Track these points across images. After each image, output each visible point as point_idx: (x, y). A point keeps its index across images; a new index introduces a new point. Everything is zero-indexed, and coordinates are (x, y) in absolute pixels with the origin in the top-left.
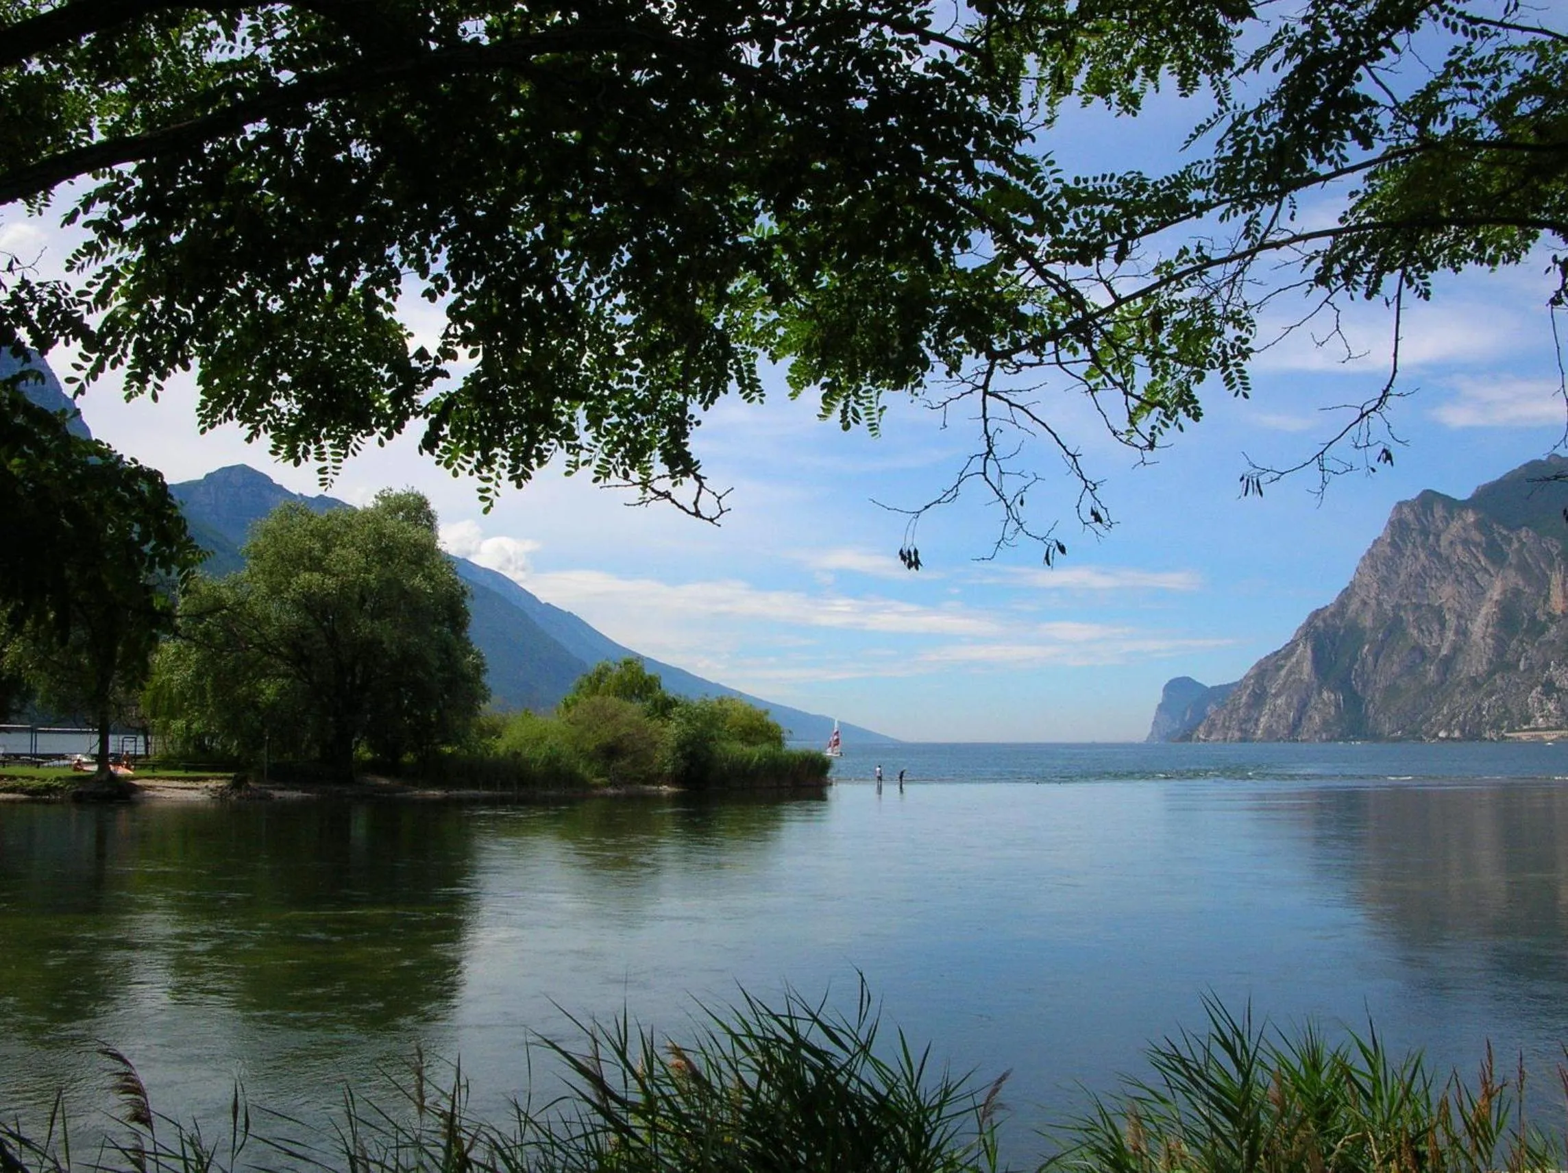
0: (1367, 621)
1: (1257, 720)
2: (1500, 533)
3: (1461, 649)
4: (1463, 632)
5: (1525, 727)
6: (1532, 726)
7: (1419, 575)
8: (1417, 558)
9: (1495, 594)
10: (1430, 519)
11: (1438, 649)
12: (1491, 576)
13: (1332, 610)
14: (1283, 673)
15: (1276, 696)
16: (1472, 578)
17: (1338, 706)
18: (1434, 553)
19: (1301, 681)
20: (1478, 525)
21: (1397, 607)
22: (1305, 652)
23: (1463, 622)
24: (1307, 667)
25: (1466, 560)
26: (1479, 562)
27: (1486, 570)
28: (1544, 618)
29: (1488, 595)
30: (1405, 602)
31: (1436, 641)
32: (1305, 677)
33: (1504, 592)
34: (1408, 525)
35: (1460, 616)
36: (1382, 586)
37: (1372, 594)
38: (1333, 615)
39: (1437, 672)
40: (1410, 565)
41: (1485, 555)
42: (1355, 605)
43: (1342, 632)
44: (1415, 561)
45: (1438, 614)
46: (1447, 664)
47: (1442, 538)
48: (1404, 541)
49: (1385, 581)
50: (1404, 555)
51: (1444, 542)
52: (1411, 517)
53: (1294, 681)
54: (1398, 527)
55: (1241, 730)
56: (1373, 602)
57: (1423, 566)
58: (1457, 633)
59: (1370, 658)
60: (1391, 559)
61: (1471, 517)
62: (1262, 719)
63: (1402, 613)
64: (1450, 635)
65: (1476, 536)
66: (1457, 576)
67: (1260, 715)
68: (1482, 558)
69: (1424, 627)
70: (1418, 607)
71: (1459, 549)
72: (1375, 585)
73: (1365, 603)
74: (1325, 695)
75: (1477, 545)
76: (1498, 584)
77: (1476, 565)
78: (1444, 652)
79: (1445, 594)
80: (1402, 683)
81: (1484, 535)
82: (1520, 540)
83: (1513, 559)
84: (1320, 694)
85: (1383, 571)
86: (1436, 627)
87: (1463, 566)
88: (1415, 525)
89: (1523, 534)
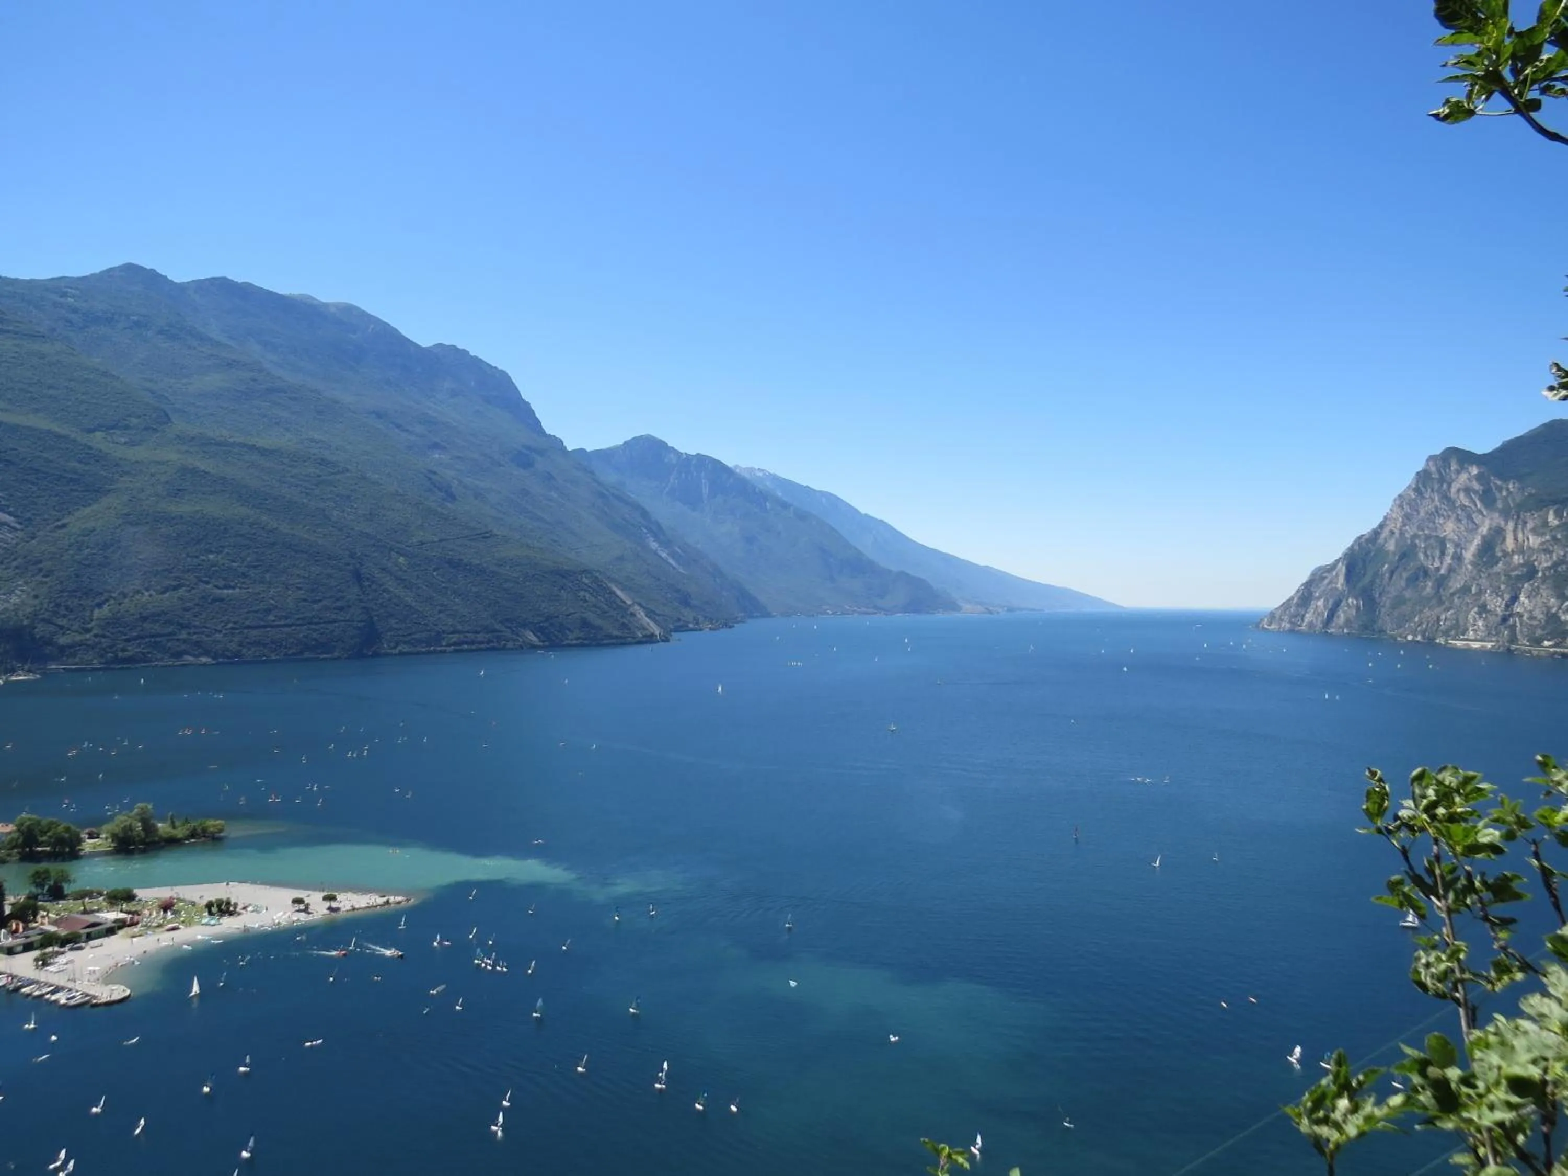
0: (1391, 546)
1: (1303, 616)
2: (1495, 484)
3: (1454, 571)
4: (1458, 558)
5: (1462, 637)
6: (1466, 637)
7: (1432, 513)
8: (1433, 500)
9: (1484, 530)
10: (1448, 471)
11: (1438, 569)
12: (1484, 516)
13: (1367, 537)
14: (1326, 581)
15: (1318, 598)
16: (1469, 517)
17: (1358, 608)
18: (1446, 497)
19: (1336, 589)
20: (1479, 478)
21: (1415, 536)
22: (1342, 568)
23: (1459, 550)
24: (1341, 579)
25: (1467, 504)
26: (1476, 505)
27: (1480, 512)
28: (1500, 554)
29: (1480, 530)
30: (1420, 533)
31: (1437, 564)
32: (1339, 586)
33: (1490, 529)
34: (1430, 474)
35: (1457, 545)
36: (1406, 521)
37: (1398, 526)
38: (1367, 541)
39: (1432, 588)
40: (1426, 507)
41: (1481, 501)
42: (1385, 533)
43: (1372, 554)
44: (1432, 501)
45: (1442, 542)
46: (1441, 582)
47: (1453, 485)
48: (1425, 487)
49: (1407, 518)
50: (1424, 498)
51: (1453, 490)
52: (1433, 469)
53: (1331, 589)
54: (1423, 477)
55: (1290, 622)
56: (1397, 532)
57: (1436, 508)
58: (1453, 558)
59: (1387, 575)
60: (1414, 500)
61: (1474, 471)
62: (1307, 615)
63: (1417, 541)
64: (1448, 560)
65: (1476, 486)
66: (1458, 515)
67: (1306, 612)
68: (1478, 503)
69: (1429, 553)
70: (1428, 538)
71: (1462, 495)
72: (1400, 519)
73: (1392, 533)
74: (1350, 600)
75: (1476, 492)
76: (1487, 522)
77: (1473, 507)
78: (1442, 571)
79: (1449, 529)
80: (1408, 594)
81: (1482, 485)
82: (1508, 489)
83: (1500, 505)
84: (1347, 600)
85: (1407, 509)
86: (1437, 553)
87: (1463, 508)
88: (1436, 476)
89: (1511, 486)
